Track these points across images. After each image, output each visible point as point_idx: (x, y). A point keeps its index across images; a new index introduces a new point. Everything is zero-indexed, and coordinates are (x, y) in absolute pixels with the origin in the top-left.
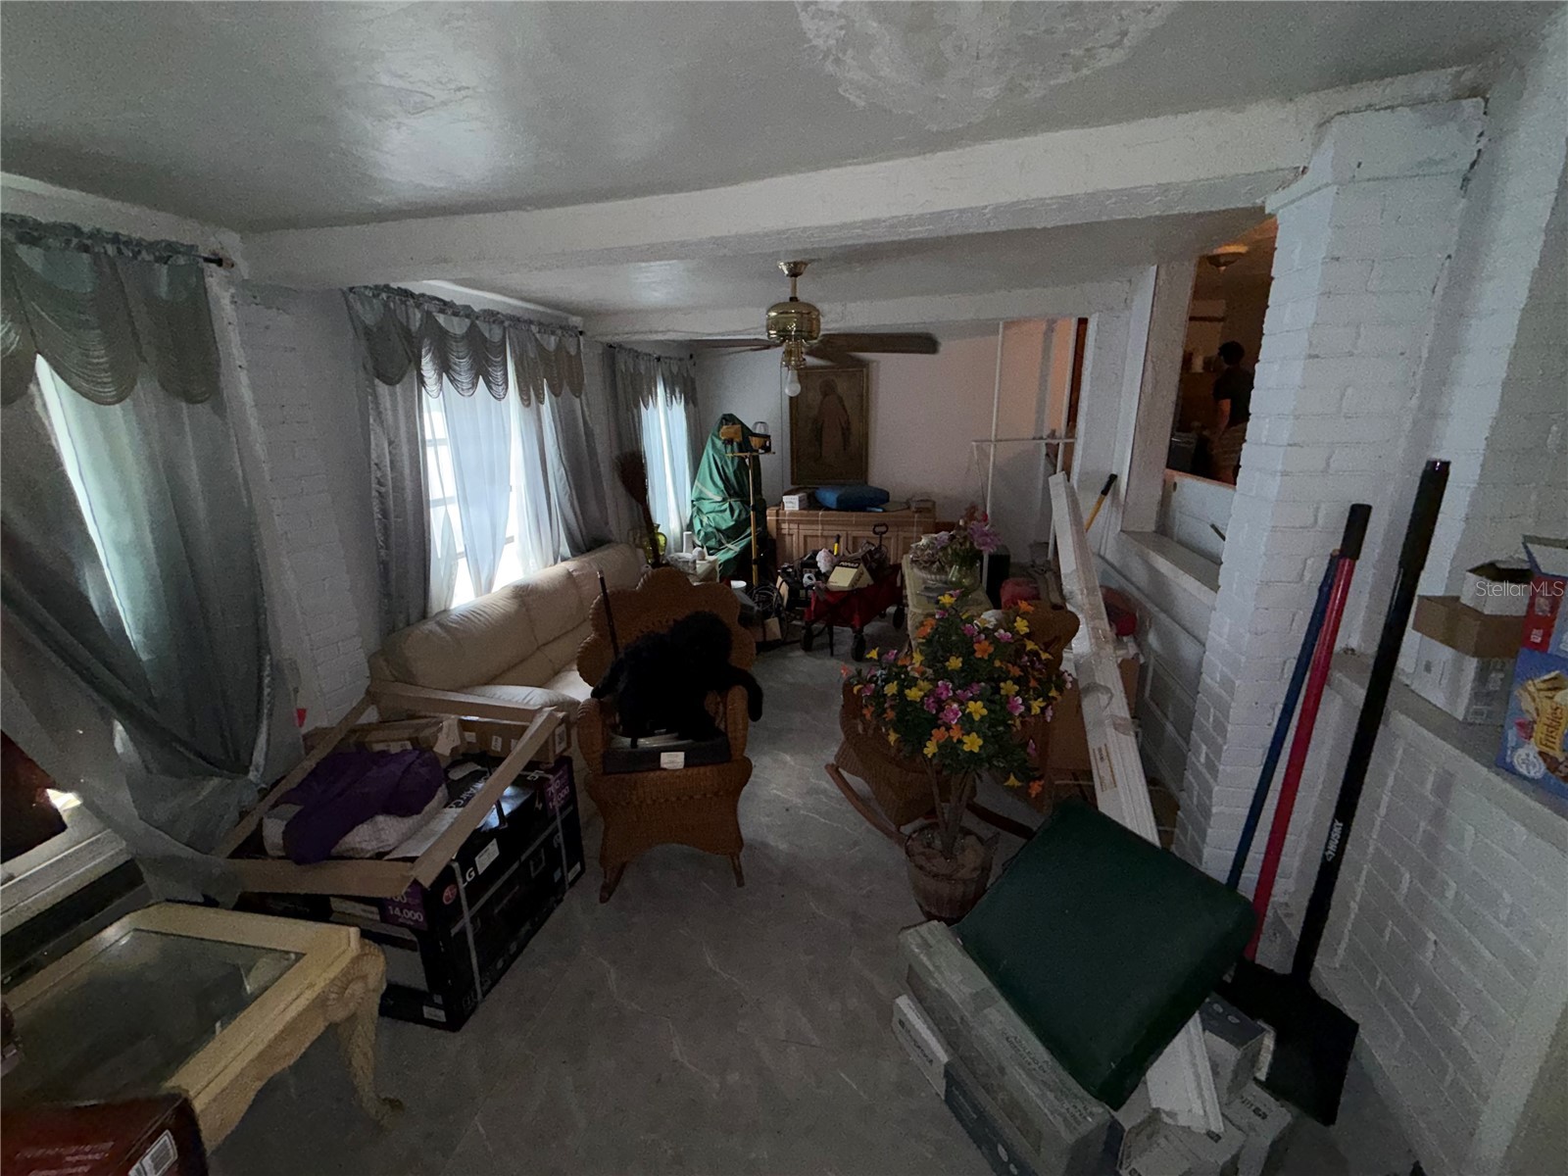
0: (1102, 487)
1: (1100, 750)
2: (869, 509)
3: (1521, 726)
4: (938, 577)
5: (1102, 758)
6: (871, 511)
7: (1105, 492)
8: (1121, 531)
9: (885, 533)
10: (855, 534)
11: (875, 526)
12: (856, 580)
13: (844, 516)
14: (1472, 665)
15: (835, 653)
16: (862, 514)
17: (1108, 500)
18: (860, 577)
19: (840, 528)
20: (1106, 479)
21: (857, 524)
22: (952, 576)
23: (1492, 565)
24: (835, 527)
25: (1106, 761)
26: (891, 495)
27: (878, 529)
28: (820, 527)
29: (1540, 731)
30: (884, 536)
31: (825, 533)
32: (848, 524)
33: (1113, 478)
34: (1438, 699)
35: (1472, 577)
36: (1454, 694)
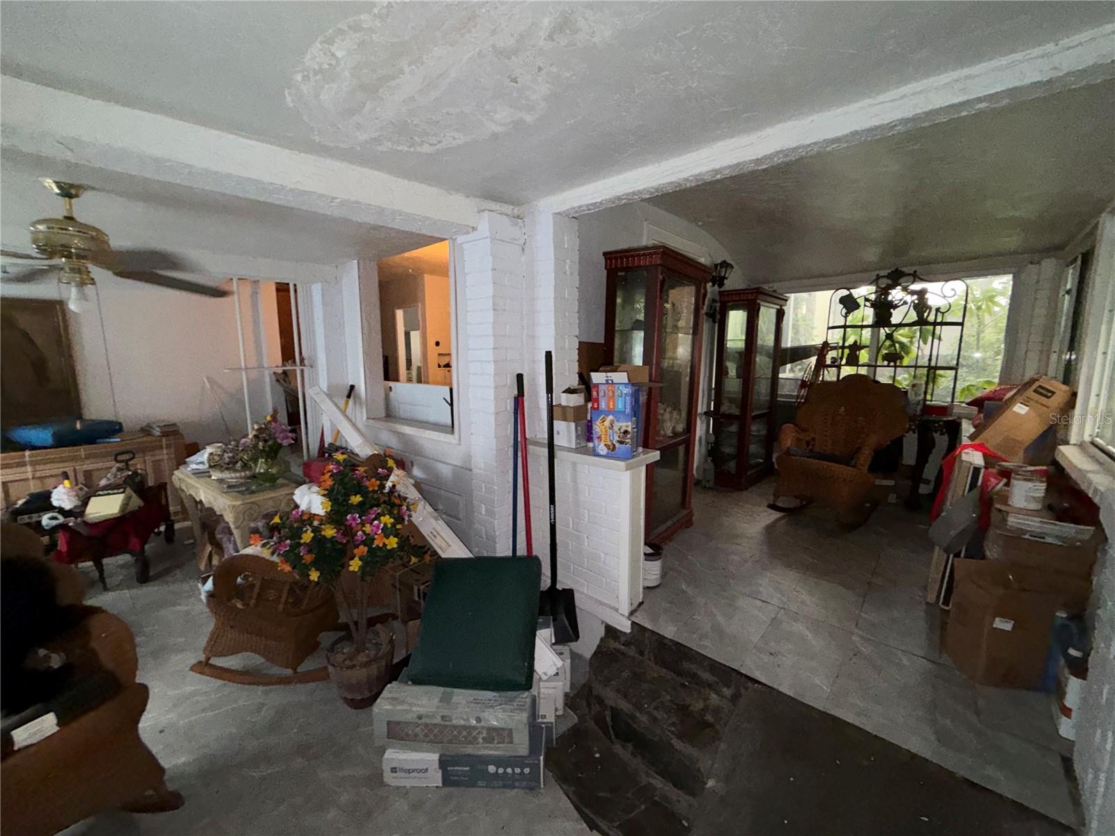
0: (346, 393)
1: (432, 533)
2: (98, 440)
3: (598, 438)
4: (243, 474)
5: (435, 536)
6: (100, 443)
7: (349, 396)
8: (368, 418)
9: (131, 459)
10: (86, 467)
11: (117, 455)
12: (125, 505)
13: (65, 452)
14: (573, 425)
15: (108, 586)
16: (94, 446)
17: (351, 401)
18: (129, 501)
19: (66, 464)
20: (349, 388)
21: (88, 457)
22: (260, 468)
23: (569, 388)
24: (57, 465)
25: (438, 537)
26: (124, 425)
27: (120, 458)
28: (29, 468)
29: (603, 437)
30: (130, 463)
31: (38, 474)
32: (74, 459)
33: (352, 387)
34: (566, 445)
35: (565, 394)
36: (569, 441)
